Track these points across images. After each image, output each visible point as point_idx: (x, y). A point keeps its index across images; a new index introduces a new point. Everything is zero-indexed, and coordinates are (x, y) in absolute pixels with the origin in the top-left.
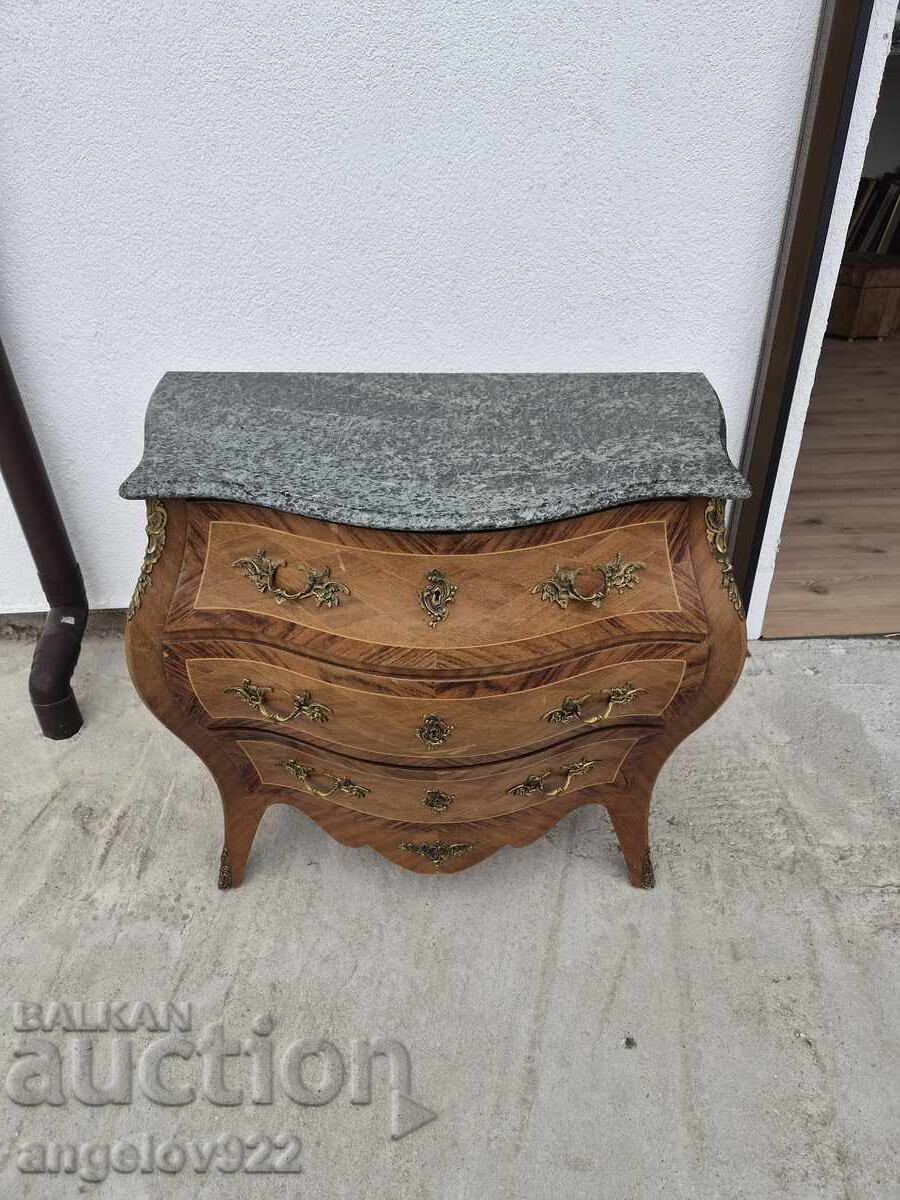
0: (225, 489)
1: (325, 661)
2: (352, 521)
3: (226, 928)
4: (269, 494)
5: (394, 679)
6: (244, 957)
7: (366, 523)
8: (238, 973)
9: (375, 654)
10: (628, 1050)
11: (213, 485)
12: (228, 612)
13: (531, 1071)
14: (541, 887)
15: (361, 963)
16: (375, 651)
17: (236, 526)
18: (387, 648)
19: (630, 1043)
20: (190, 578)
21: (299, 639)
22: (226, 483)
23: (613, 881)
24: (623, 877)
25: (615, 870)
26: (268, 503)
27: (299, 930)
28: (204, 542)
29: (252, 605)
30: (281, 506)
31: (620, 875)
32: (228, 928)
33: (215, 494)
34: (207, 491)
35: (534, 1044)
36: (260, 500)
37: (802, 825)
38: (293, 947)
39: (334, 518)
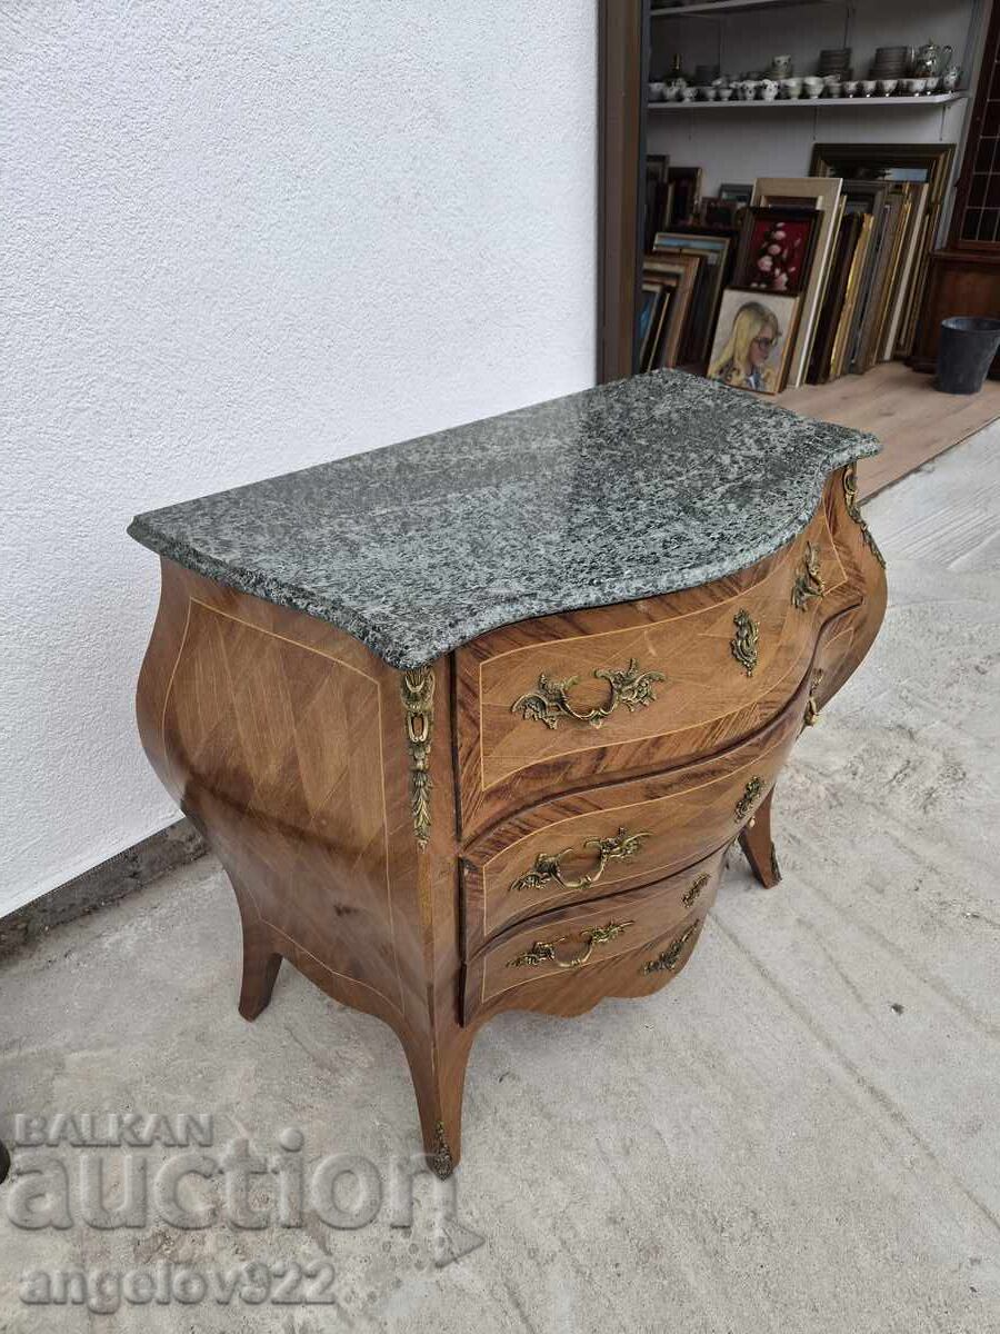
0: (515, 607)
1: (648, 775)
2: (688, 583)
3: (497, 1211)
4: (574, 592)
5: (727, 755)
6: (549, 1221)
7: (702, 579)
8: (564, 1243)
9: (707, 736)
10: (902, 1016)
11: (498, 608)
12: (518, 776)
13: (872, 1090)
14: (710, 940)
15: (657, 1126)
16: (706, 732)
17: (508, 657)
18: (717, 722)
19: (898, 1008)
20: (469, 754)
21: (614, 764)
22: (511, 600)
23: (749, 895)
24: (753, 886)
25: (741, 886)
26: (580, 602)
27: (568, 1147)
28: (476, 696)
29: (542, 752)
30: (598, 599)
31: (750, 888)
32: (499, 1210)
33: (508, 618)
34: (497, 619)
35: (850, 1067)
36: (568, 603)
37: (808, 765)
38: (582, 1168)
39: (668, 588)
